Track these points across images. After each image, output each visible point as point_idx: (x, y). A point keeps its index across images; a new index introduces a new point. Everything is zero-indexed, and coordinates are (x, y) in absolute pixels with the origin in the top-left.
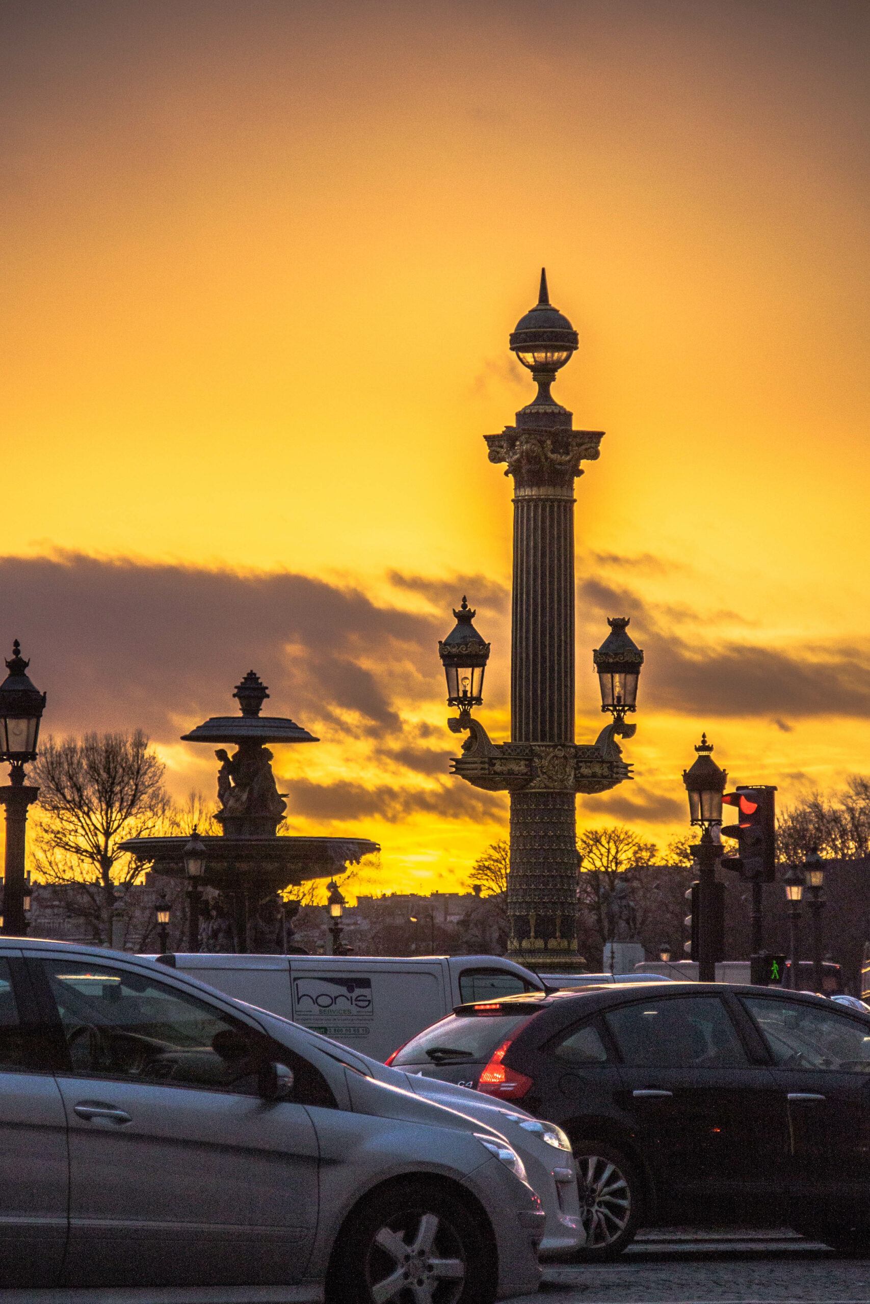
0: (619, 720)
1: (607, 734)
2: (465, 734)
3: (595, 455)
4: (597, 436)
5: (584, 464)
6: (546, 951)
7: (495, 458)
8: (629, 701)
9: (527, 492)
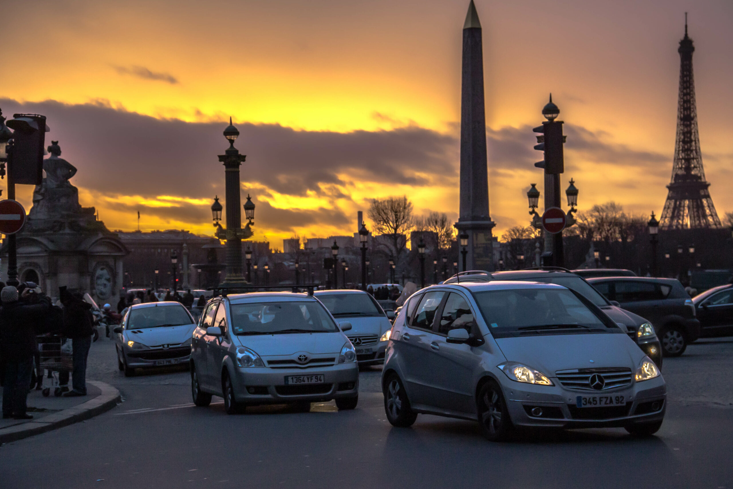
0: (250, 221)
1: (248, 225)
2: (217, 227)
3: (244, 161)
4: (245, 156)
5: (242, 163)
6: (236, 276)
7: (220, 161)
8: (252, 217)
9: (229, 170)
